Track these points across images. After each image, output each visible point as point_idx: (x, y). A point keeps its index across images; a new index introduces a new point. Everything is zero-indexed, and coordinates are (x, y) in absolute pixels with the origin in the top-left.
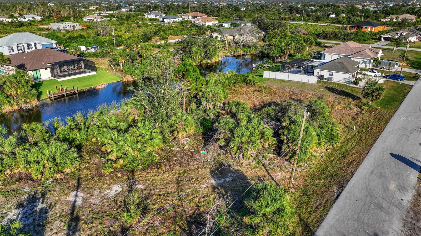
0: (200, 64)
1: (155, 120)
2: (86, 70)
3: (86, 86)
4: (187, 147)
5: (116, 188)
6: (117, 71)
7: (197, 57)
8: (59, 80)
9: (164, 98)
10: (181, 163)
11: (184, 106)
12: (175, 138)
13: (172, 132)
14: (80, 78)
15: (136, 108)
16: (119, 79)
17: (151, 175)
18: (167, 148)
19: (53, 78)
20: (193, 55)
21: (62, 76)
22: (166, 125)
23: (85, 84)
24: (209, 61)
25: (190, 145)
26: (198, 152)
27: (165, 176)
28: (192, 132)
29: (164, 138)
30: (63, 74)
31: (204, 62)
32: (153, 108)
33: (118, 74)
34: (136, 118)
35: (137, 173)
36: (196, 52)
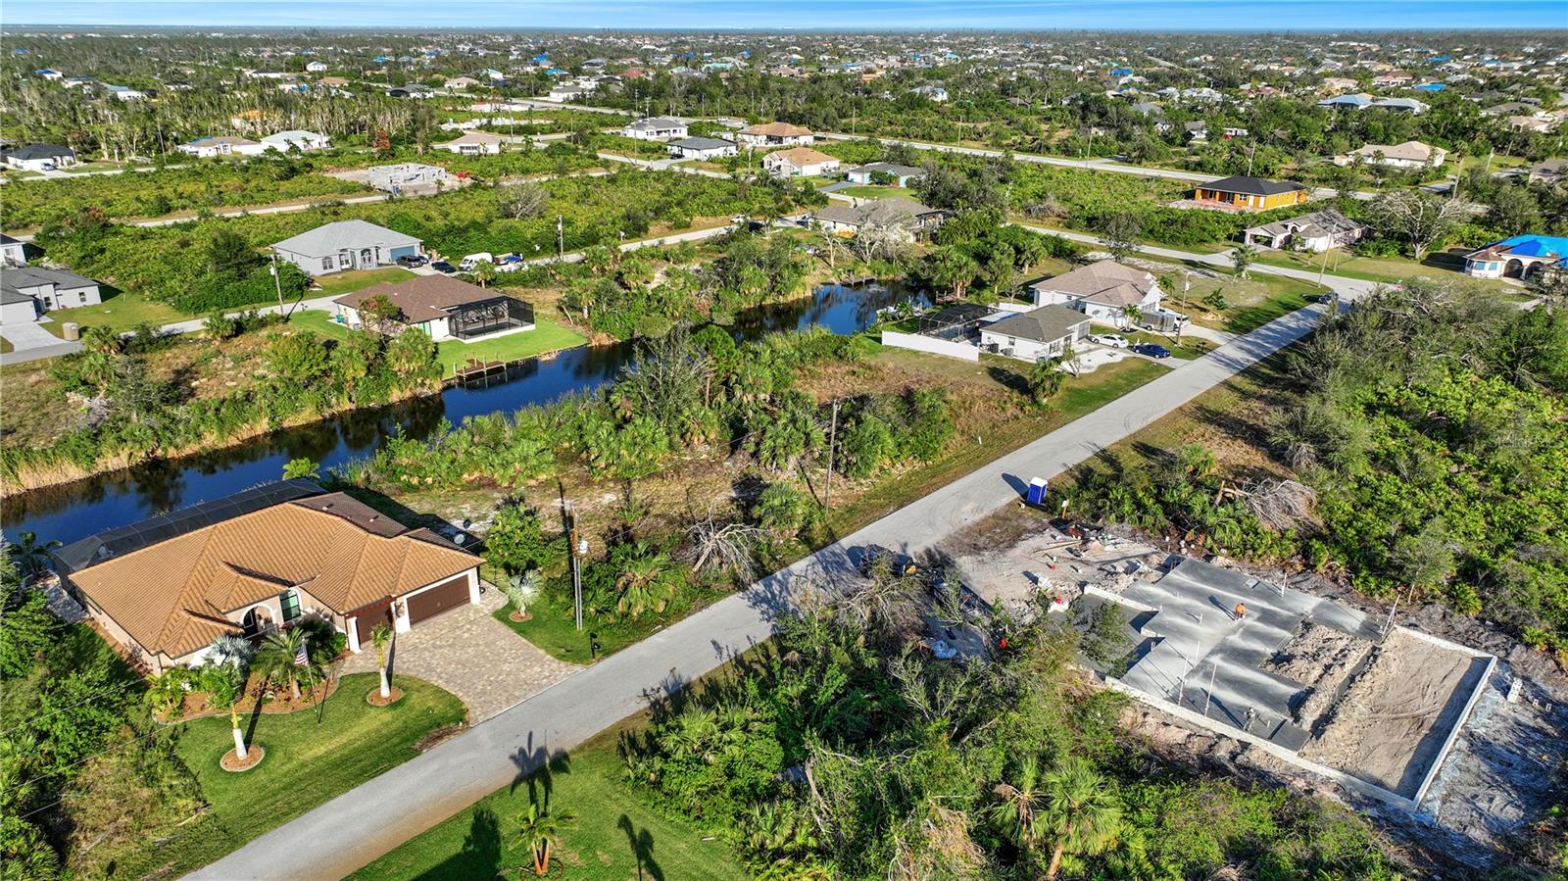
0: (761, 306)
1: (658, 416)
2: (513, 321)
3: (520, 355)
4: (704, 456)
5: (609, 498)
6: (576, 323)
7: (753, 290)
8: (467, 342)
9: (673, 383)
10: (694, 475)
11: (707, 398)
12: (688, 445)
13: (682, 436)
14: (506, 337)
15: (628, 398)
16: (583, 342)
17: (654, 485)
18: (676, 457)
19: (454, 338)
20: (743, 287)
21: (472, 334)
22: (675, 425)
23: (516, 351)
24: (782, 299)
25: (709, 454)
26: (720, 463)
27: (672, 487)
28: (712, 436)
29: (670, 441)
30: (469, 328)
31: (769, 301)
32: (656, 398)
33: (580, 329)
34: (628, 414)
35: (635, 484)
36: (749, 280)
